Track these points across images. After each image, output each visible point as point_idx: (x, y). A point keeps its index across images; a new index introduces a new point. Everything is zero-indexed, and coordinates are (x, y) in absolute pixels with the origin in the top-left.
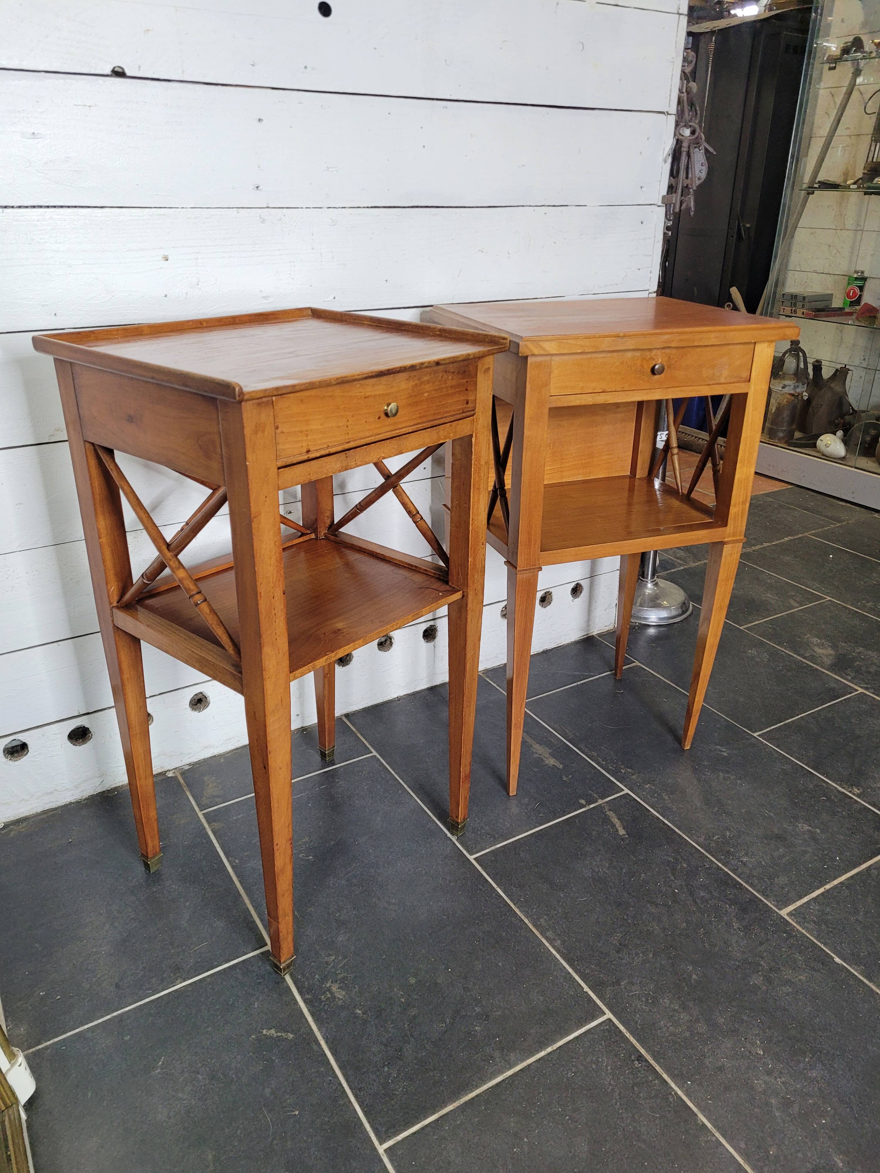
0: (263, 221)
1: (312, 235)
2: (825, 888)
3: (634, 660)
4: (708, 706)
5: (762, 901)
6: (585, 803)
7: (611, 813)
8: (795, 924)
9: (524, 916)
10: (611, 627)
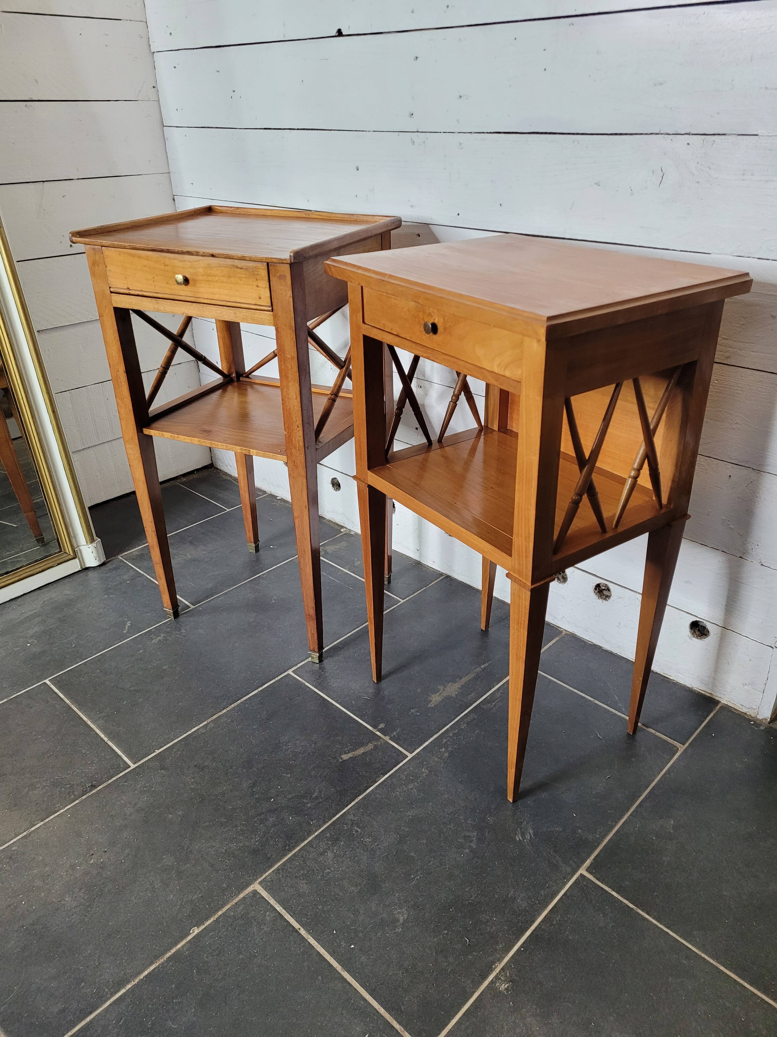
0: (413, 143)
1: (445, 156)
2: (299, 929)
3: (687, 744)
4: (622, 821)
5: (271, 867)
6: (379, 727)
7: (370, 746)
8: (241, 896)
9: (228, 709)
10: (752, 713)
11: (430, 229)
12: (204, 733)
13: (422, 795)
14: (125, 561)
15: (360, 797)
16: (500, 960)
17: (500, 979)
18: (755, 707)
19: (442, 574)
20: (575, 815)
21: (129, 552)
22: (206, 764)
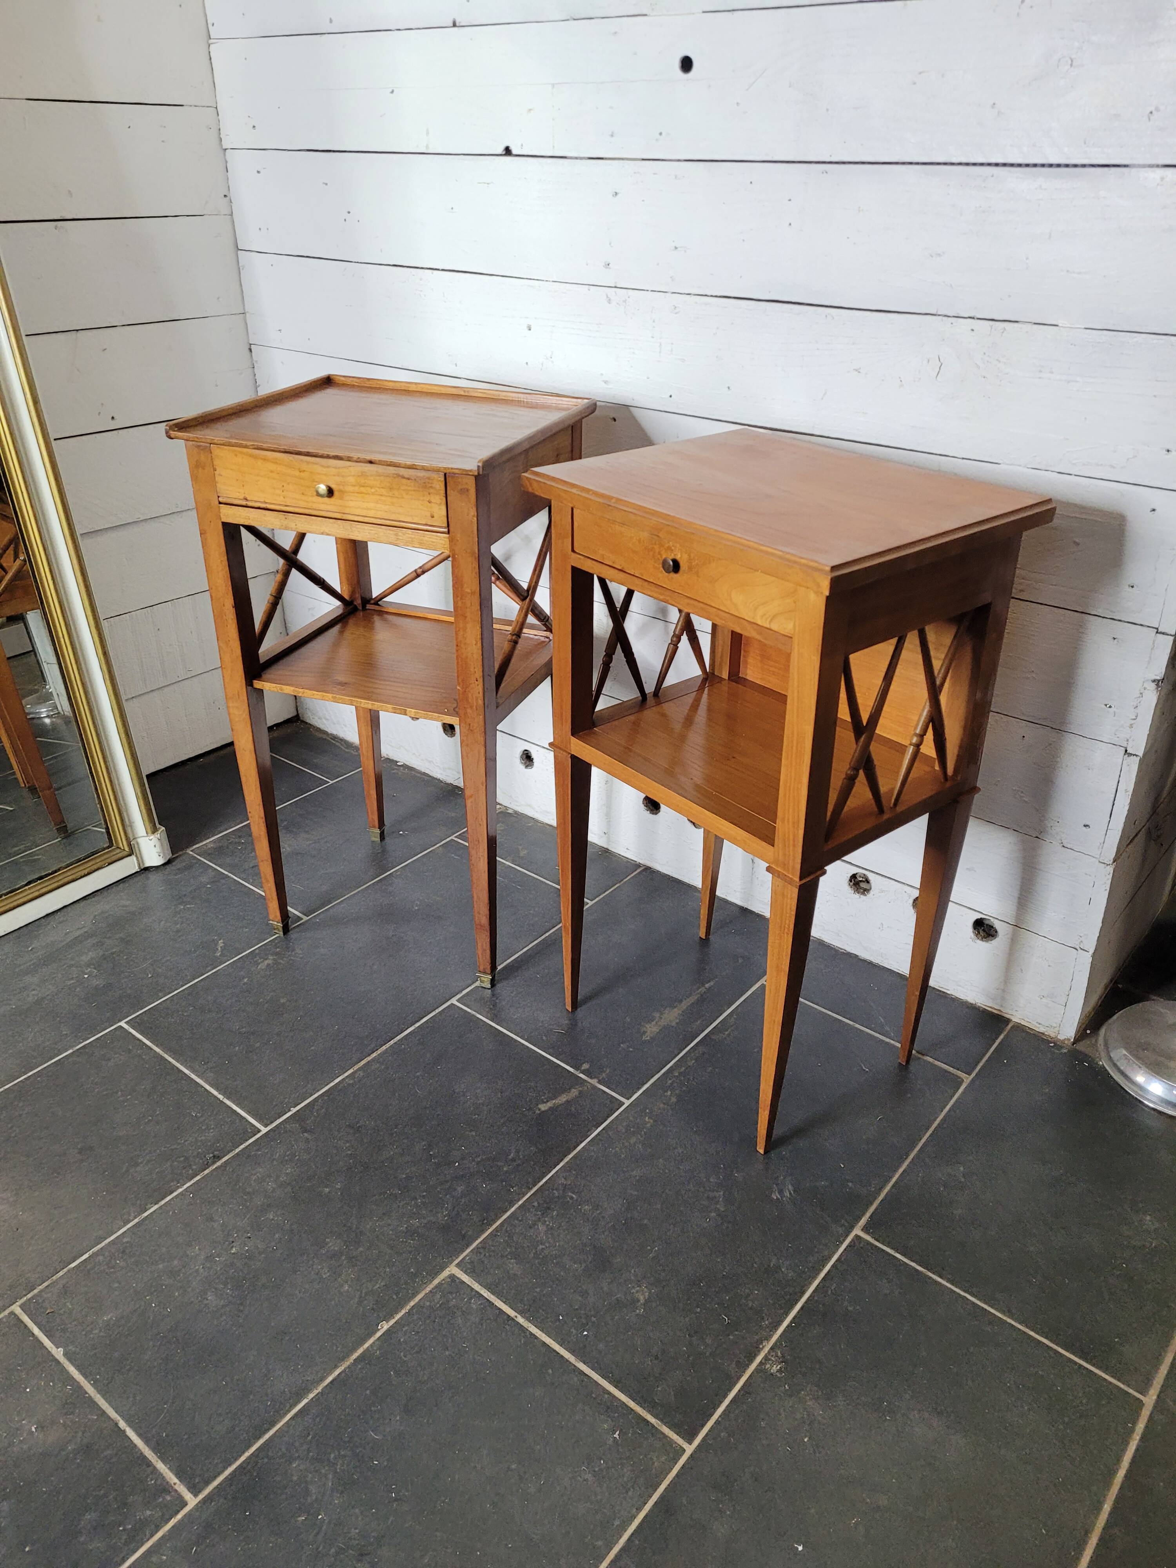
1: (654, 321)
2: (516, 1317)
3: (973, 1075)
4: (901, 1170)
5: (468, 1246)
6: (583, 1068)
7: (574, 1092)
8: (436, 1282)
9: (379, 1052)
10: (1051, 1033)
11: (630, 412)
12: (352, 1085)
13: (649, 1150)
14: (199, 857)
15: (570, 1156)
16: (768, 1339)
17: (770, 1360)
18: (1055, 1025)
19: (639, 865)
20: (842, 1166)
21: (201, 844)
22: (361, 1123)
